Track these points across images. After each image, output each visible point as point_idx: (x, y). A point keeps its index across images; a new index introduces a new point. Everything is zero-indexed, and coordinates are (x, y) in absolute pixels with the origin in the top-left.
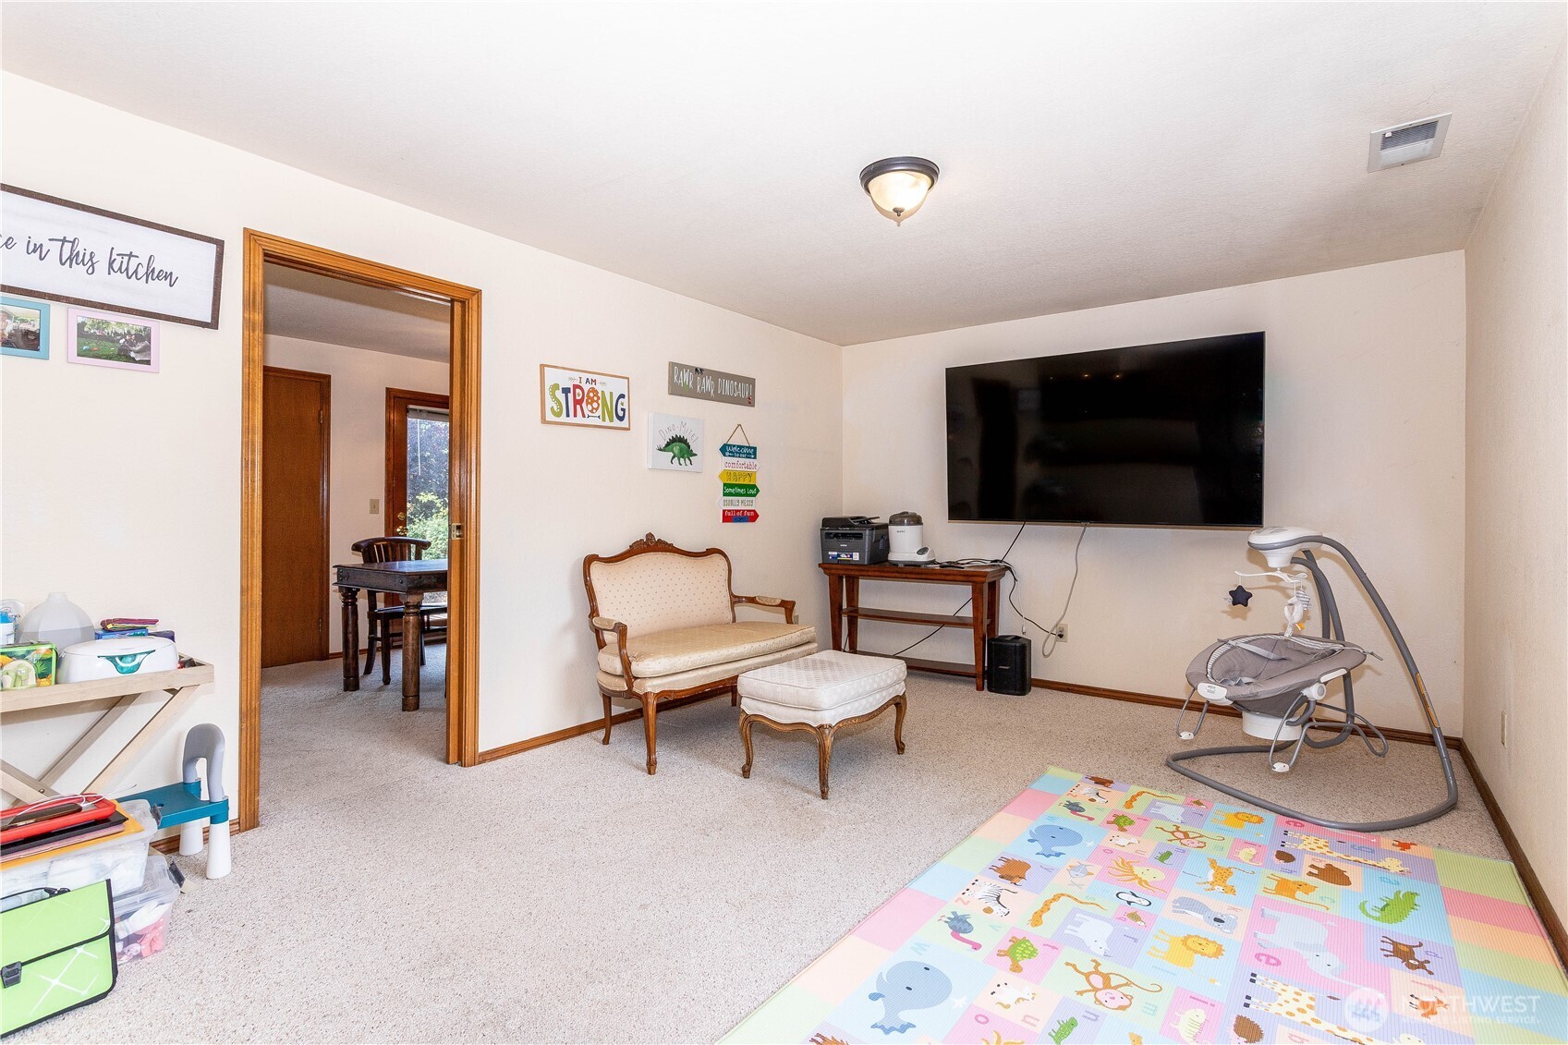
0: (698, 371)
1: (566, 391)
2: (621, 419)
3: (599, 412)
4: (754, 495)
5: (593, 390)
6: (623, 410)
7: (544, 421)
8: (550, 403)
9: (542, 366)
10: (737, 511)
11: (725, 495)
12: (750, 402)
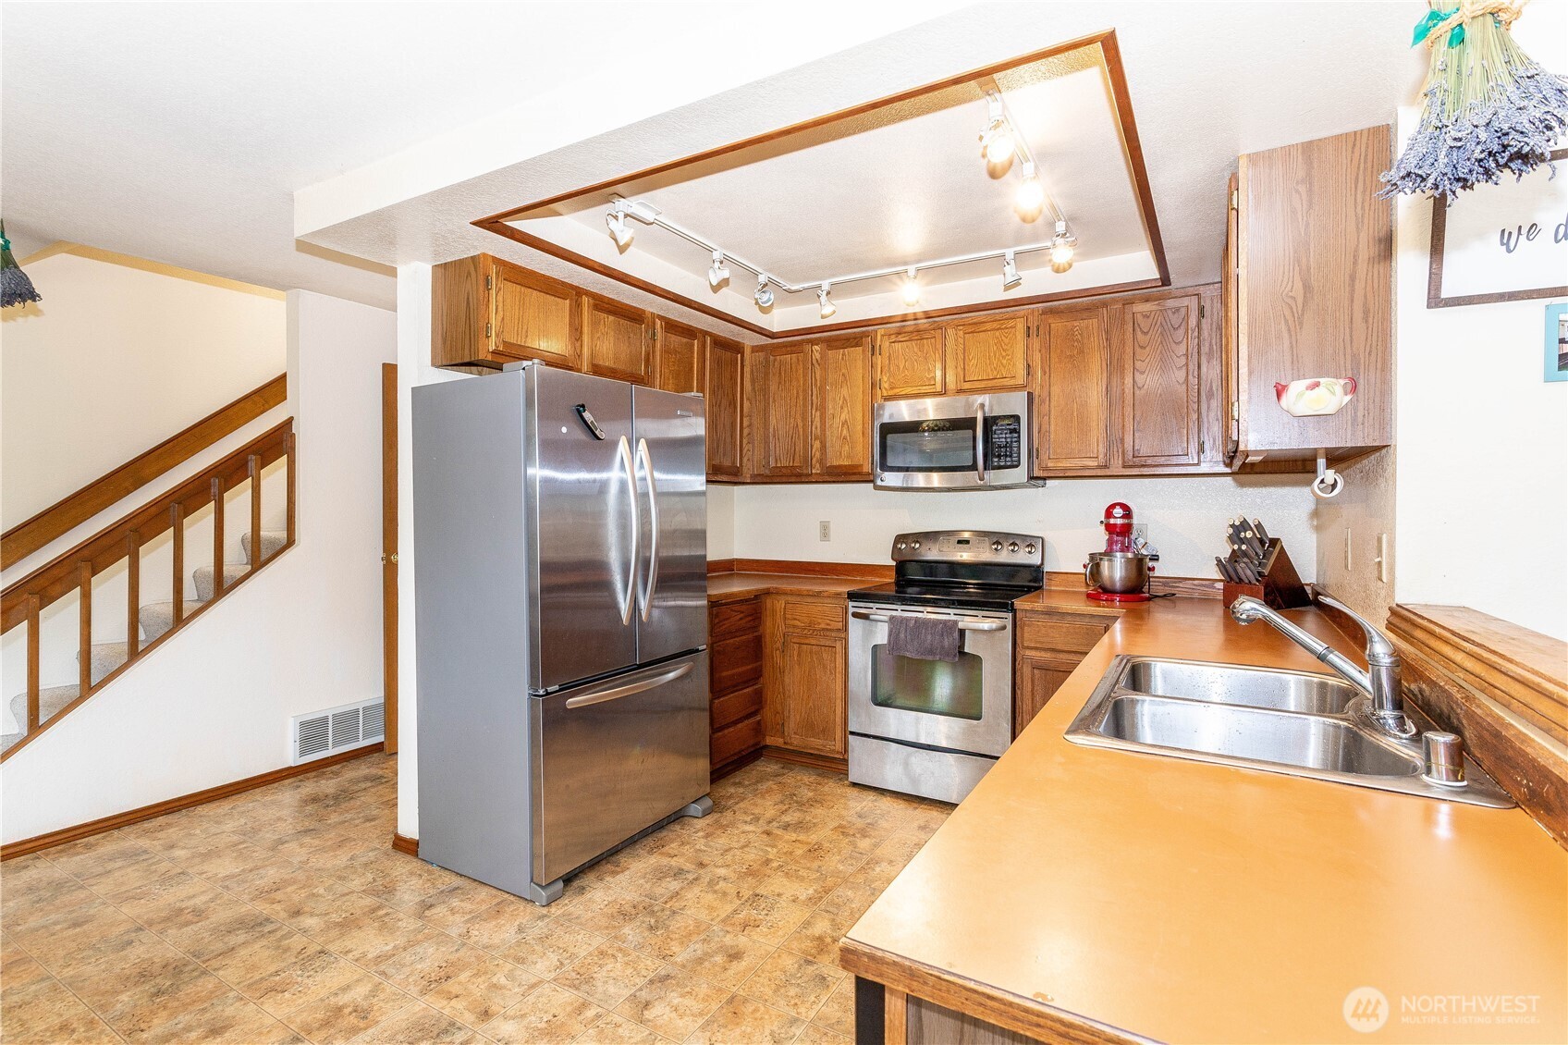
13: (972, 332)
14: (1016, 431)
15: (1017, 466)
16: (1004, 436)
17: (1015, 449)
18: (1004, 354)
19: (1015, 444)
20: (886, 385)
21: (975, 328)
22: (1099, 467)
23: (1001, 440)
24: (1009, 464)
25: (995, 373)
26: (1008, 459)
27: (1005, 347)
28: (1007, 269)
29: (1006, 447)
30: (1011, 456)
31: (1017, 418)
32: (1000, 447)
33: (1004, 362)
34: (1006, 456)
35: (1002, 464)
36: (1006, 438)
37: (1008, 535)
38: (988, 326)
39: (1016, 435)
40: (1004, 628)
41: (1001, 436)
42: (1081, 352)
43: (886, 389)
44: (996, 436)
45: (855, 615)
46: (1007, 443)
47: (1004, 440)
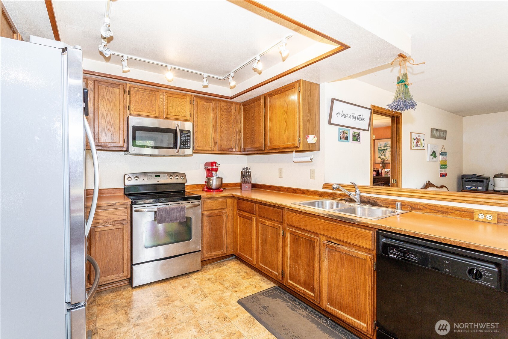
0: (437, 130)
1: (415, 139)
2: (424, 146)
3: (420, 146)
4: (446, 168)
5: (419, 139)
6: (424, 144)
7: (411, 148)
8: (413, 144)
9: (411, 133)
10: (443, 173)
11: (441, 168)
12: (445, 138)
13: (171, 96)
14: (190, 136)
15: (189, 148)
16: (185, 137)
17: (189, 142)
18: (182, 108)
19: (189, 141)
20: (133, 109)
21: (172, 95)
22: (211, 150)
23: (184, 139)
24: (187, 147)
25: (179, 114)
26: (186, 146)
27: (183, 105)
28: (205, 80)
29: (185, 141)
30: (187, 145)
31: (189, 132)
32: (183, 141)
33: (182, 110)
34: (186, 144)
35: (184, 147)
36: (185, 138)
37: (174, 173)
38: (177, 96)
39: (189, 137)
40: (199, 205)
41: (184, 137)
42: (206, 113)
43: (132, 111)
44: (182, 137)
45: (136, 211)
46: (186, 140)
47: (185, 139)
